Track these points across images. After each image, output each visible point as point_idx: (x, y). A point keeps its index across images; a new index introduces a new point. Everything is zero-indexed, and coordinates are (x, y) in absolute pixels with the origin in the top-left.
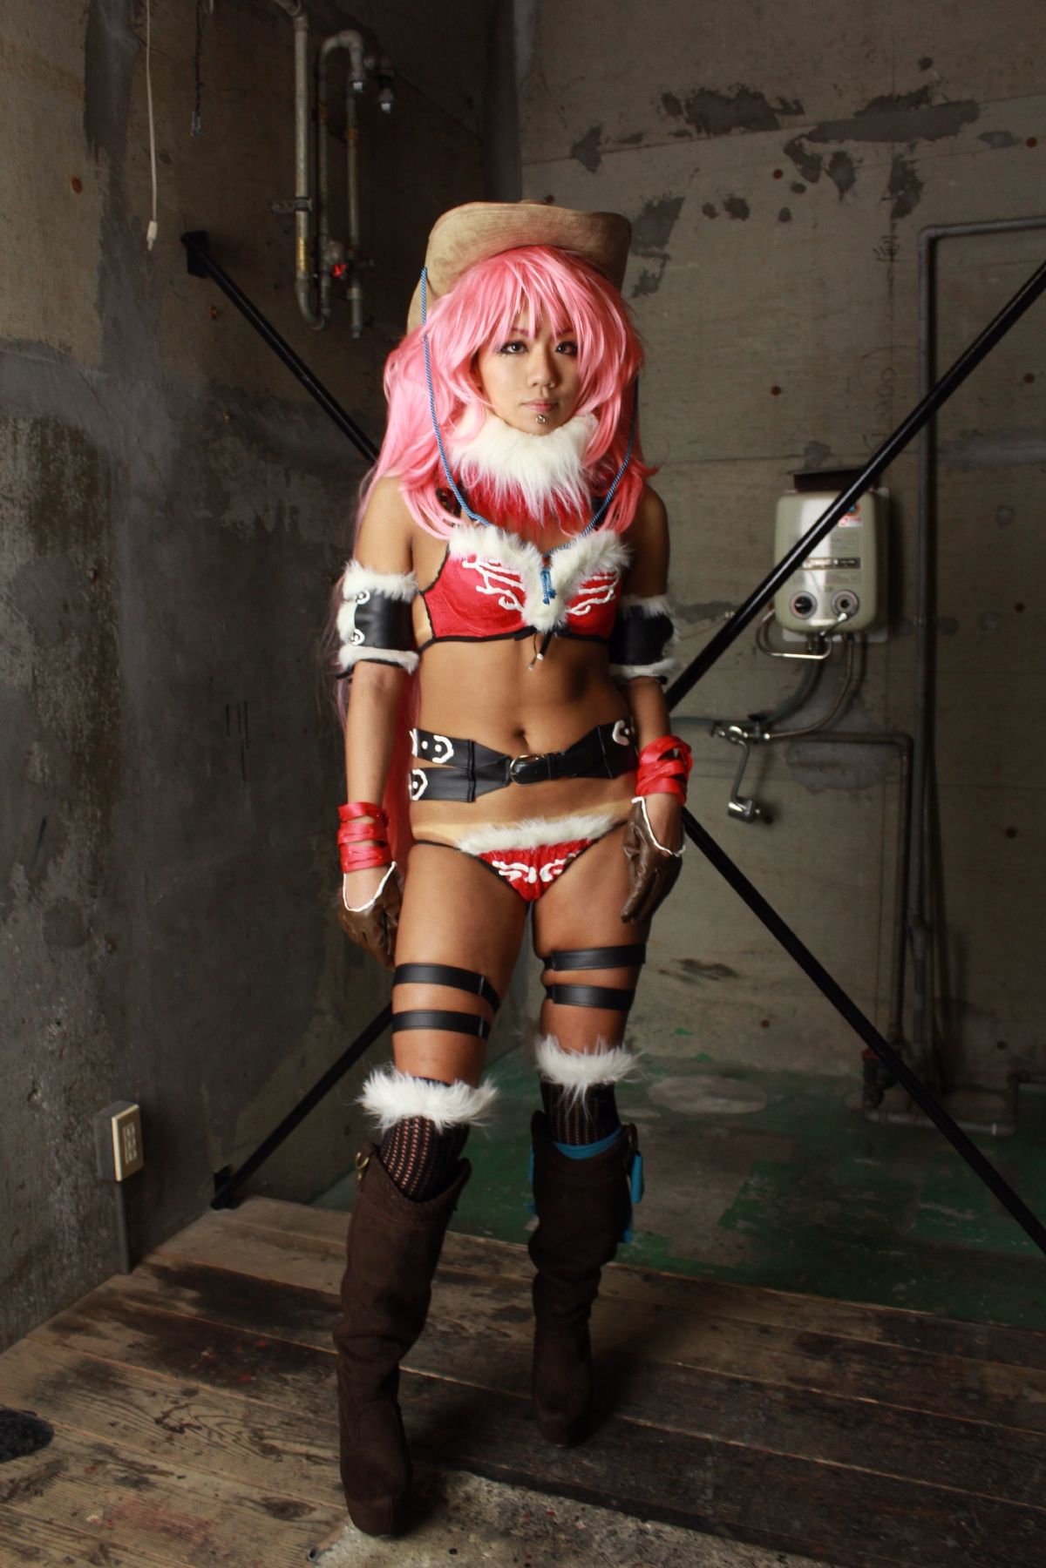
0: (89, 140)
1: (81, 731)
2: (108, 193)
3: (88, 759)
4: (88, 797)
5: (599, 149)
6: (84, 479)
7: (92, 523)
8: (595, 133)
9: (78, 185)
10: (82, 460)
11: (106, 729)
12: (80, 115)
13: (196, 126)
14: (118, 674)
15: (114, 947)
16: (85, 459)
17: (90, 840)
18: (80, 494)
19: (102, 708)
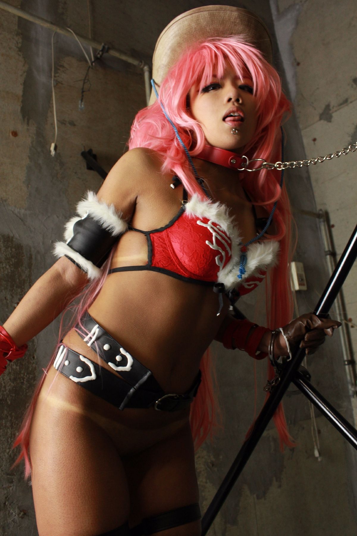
0: (24, 117)
1: (5, 387)
2: (35, 137)
3: (9, 402)
4: (8, 424)
5: (331, 112)
6: (13, 259)
7: (18, 280)
8: (328, 107)
9: (15, 134)
10: (11, 250)
11: (24, 386)
12: (19, 109)
13: (81, 106)
14: (35, 357)
15: (25, 514)
16: (14, 250)
17: (9, 448)
18: (10, 266)
19: (22, 375)
